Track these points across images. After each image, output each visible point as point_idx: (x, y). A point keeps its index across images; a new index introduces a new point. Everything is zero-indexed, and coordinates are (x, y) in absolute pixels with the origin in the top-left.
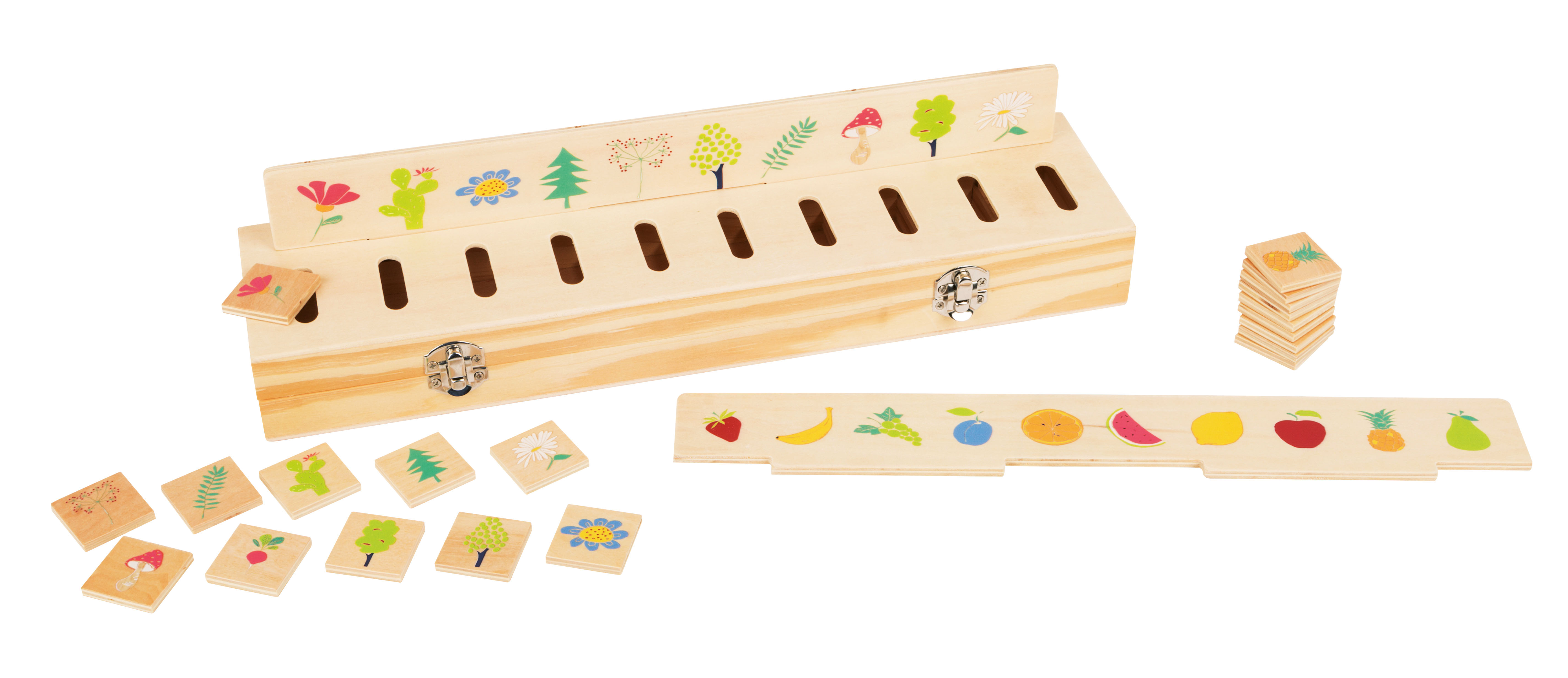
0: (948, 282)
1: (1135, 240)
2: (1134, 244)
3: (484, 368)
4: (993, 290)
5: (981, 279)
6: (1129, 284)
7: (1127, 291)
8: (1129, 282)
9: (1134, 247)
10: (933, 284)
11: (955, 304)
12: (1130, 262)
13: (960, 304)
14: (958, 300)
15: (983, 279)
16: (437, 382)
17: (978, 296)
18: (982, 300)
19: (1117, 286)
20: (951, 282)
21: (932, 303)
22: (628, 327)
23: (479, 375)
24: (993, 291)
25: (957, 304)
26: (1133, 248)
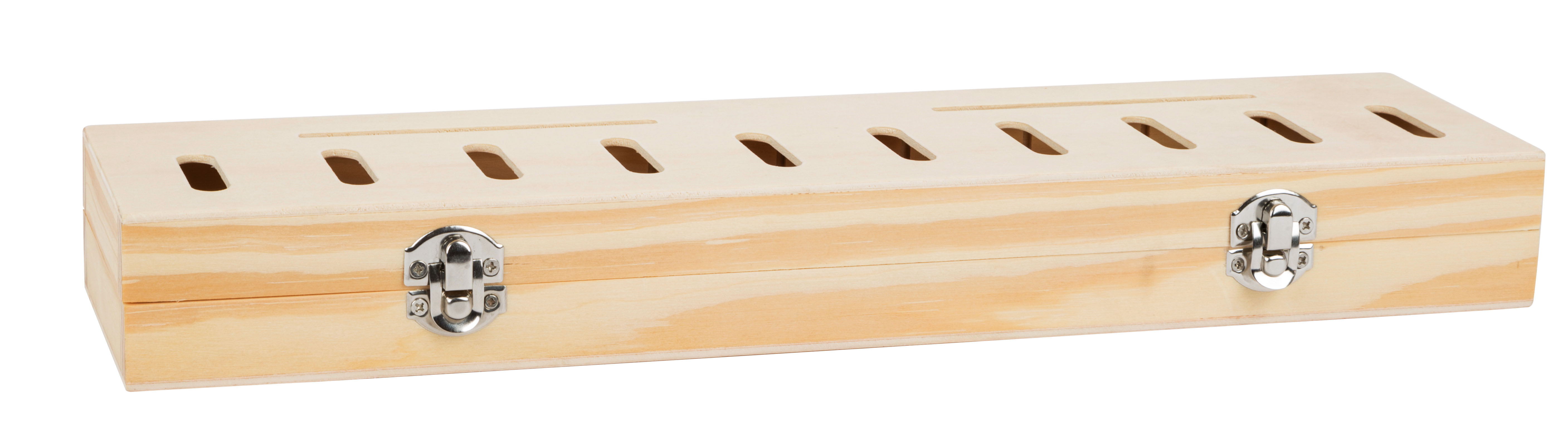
0: (1252, 220)
1: (1543, 176)
2: (1542, 184)
3: (501, 289)
4: (1320, 244)
5: (1302, 219)
6: (1536, 265)
7: (1533, 278)
8: (1535, 259)
9: (1542, 190)
10: (1228, 220)
11: (1264, 260)
12: (1534, 220)
13: (1272, 258)
14: (1268, 249)
15: (1306, 220)
16: (423, 304)
17: (1300, 252)
18: (1306, 260)
19: (1518, 266)
20: (1255, 219)
21: (1226, 259)
22: (739, 237)
23: (492, 299)
24: (1322, 247)
25: (1267, 259)
26: (1541, 192)
